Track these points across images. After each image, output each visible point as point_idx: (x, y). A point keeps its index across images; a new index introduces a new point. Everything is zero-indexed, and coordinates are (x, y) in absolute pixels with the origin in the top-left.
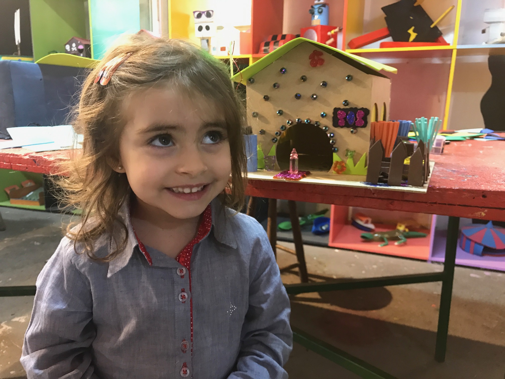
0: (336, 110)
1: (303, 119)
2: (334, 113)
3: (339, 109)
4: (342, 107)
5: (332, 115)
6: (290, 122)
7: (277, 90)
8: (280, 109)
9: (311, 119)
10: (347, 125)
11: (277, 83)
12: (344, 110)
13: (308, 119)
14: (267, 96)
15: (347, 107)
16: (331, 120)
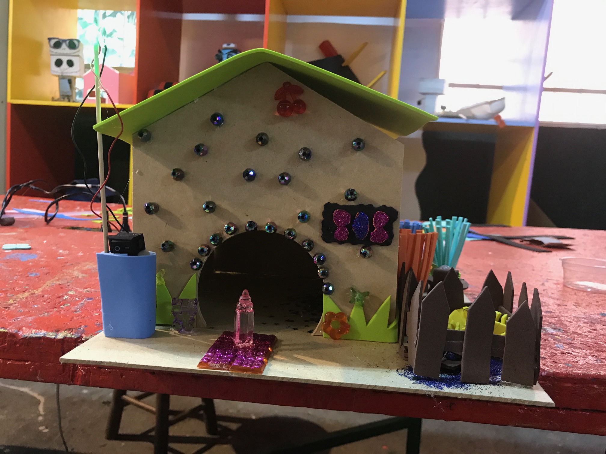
0: (329, 208)
1: (259, 223)
2: (324, 214)
3: (336, 206)
4: (342, 202)
5: (322, 218)
6: (232, 228)
7: (202, 158)
8: (210, 199)
9: (277, 223)
10: (352, 240)
11: (203, 145)
12: (345, 208)
13: (271, 222)
14: (179, 170)
15: (352, 203)
16: (319, 227)
